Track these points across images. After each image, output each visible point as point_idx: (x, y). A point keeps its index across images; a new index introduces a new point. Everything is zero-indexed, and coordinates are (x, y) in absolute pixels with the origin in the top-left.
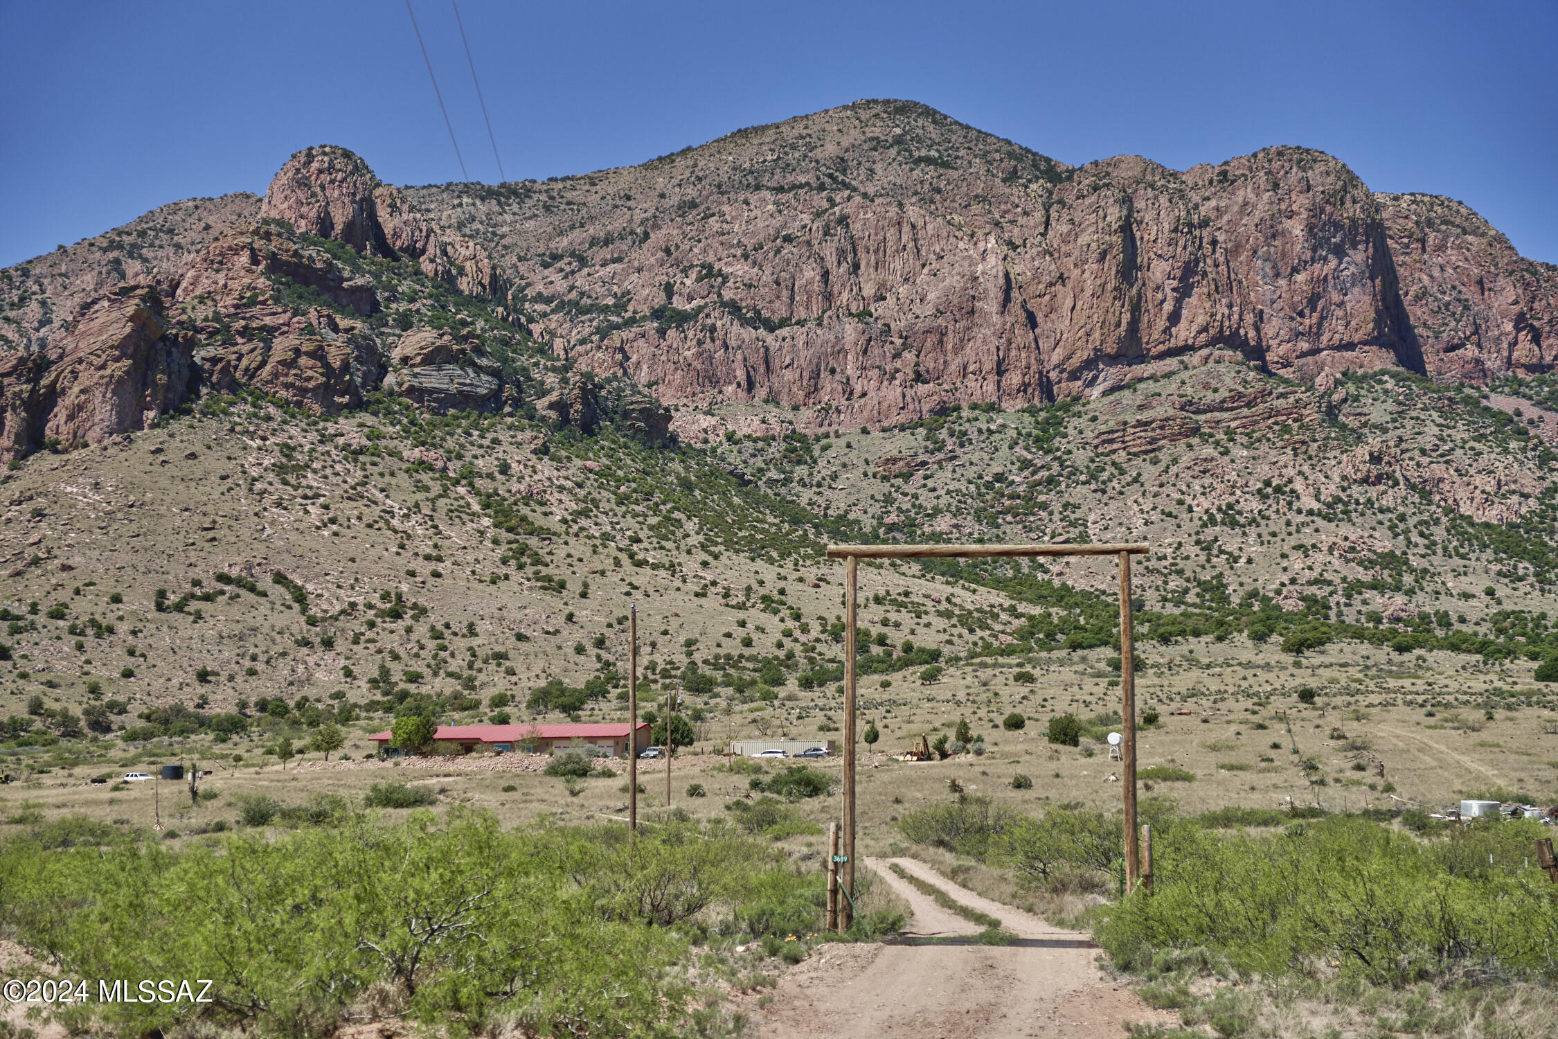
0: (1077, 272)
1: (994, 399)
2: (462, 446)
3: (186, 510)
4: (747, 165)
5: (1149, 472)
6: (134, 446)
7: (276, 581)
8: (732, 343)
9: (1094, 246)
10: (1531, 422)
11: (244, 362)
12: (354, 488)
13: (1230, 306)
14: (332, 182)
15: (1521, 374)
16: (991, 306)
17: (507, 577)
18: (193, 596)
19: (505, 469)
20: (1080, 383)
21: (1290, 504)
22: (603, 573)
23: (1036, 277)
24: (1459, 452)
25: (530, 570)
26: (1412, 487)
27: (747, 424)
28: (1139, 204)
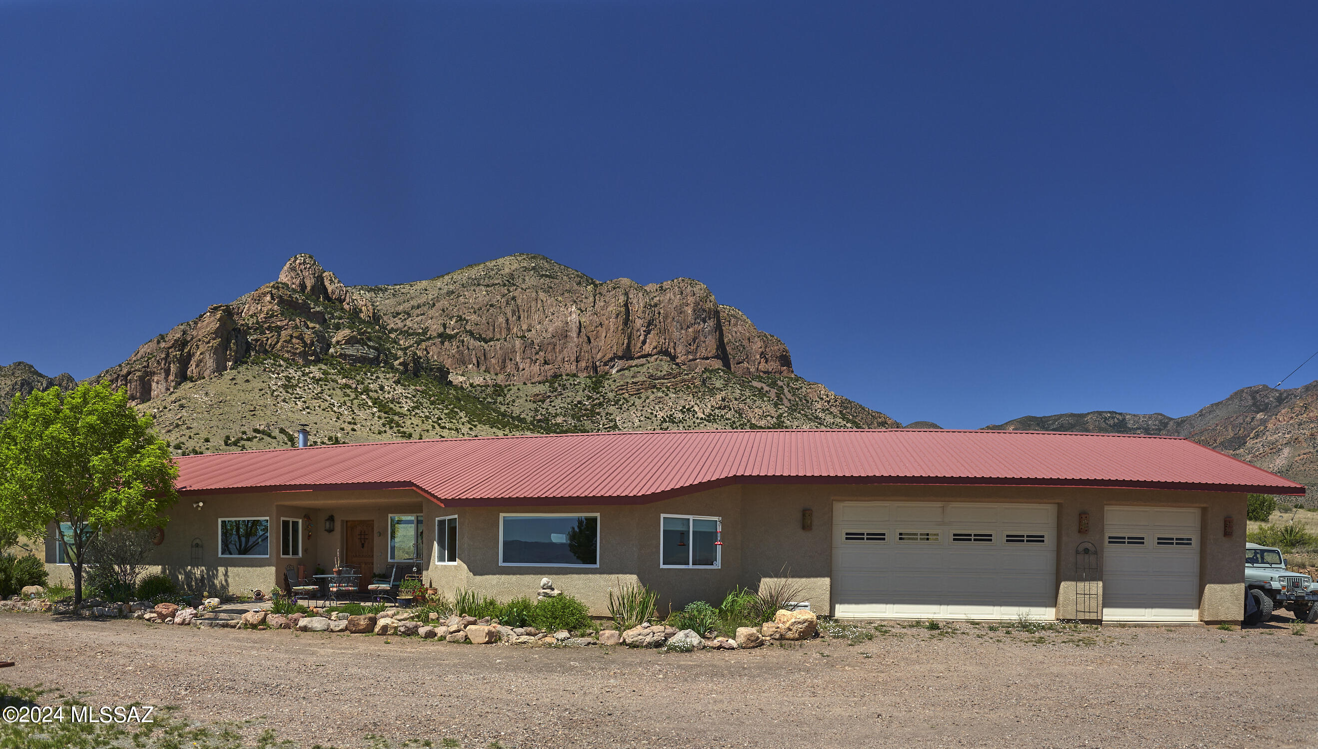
0: (607, 322)
1: (575, 372)
2: (363, 379)
3: (244, 403)
4: (474, 277)
5: (638, 402)
6: (223, 377)
7: (280, 432)
8: (471, 347)
9: (614, 311)
10: (767, 392)
11: (269, 341)
12: (316, 394)
13: (665, 339)
14: (305, 268)
15: (762, 374)
16: (574, 334)
17: (385, 432)
18: (242, 439)
19: (382, 388)
20: (608, 367)
21: (694, 415)
22: (428, 431)
23: (591, 322)
24: (748, 400)
25: (395, 429)
26: (736, 411)
27: (478, 380)
28: (631, 296)
